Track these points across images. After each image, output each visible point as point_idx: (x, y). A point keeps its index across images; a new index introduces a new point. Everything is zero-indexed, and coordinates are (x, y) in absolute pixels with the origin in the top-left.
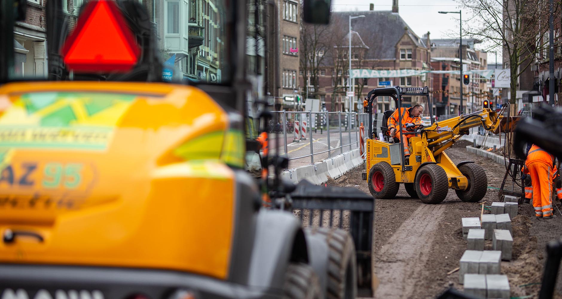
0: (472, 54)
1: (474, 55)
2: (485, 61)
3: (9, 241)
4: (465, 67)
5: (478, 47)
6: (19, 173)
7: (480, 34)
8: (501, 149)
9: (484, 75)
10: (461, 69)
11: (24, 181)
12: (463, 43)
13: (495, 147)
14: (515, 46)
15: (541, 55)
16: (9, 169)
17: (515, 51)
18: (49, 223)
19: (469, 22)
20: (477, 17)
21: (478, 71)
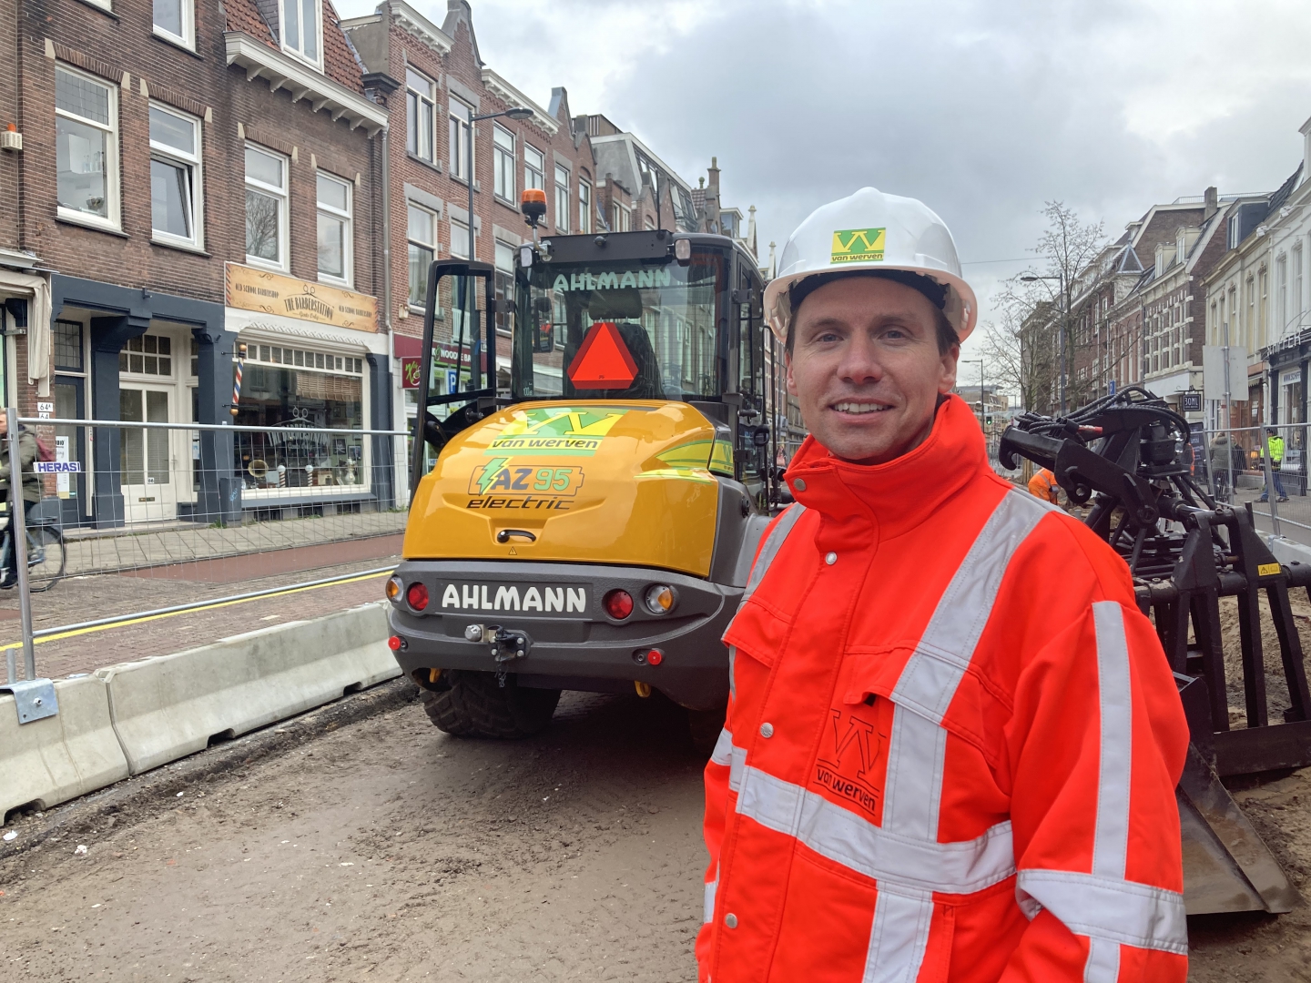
0: (994, 398)
1: (996, 400)
2: (1006, 404)
3: (503, 539)
4: (986, 409)
5: (999, 392)
6: (514, 477)
7: (998, 378)
8: (1018, 479)
9: (1005, 416)
10: (983, 411)
11: (517, 485)
12: (985, 390)
13: (1013, 476)
14: (1030, 387)
15: (1056, 395)
16: (506, 472)
17: (1030, 392)
18: (540, 524)
19: (988, 368)
20: (995, 363)
21: (1000, 412)
